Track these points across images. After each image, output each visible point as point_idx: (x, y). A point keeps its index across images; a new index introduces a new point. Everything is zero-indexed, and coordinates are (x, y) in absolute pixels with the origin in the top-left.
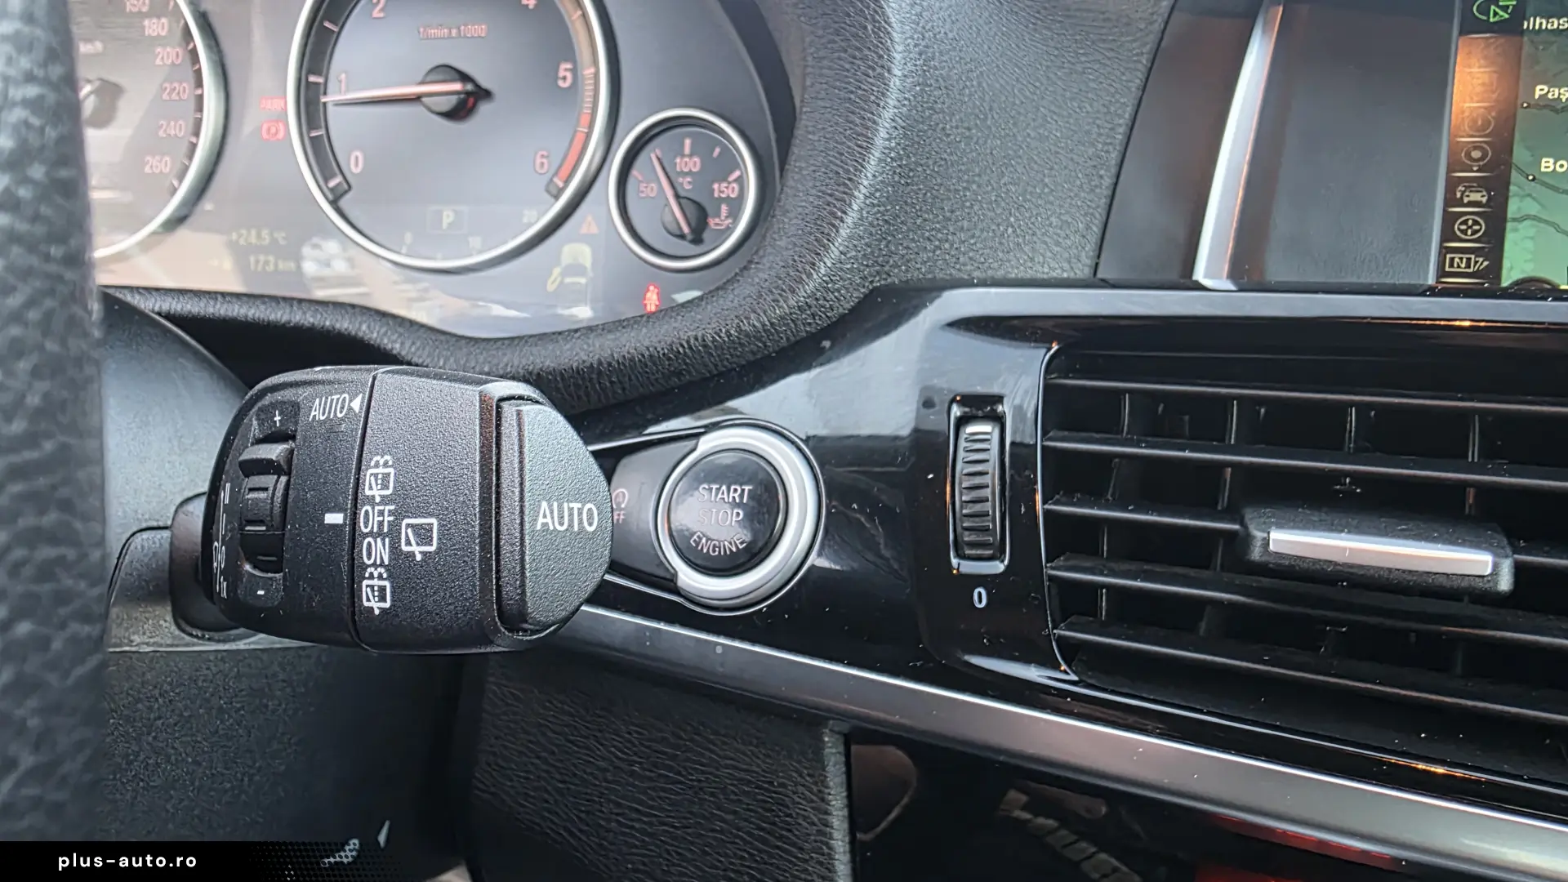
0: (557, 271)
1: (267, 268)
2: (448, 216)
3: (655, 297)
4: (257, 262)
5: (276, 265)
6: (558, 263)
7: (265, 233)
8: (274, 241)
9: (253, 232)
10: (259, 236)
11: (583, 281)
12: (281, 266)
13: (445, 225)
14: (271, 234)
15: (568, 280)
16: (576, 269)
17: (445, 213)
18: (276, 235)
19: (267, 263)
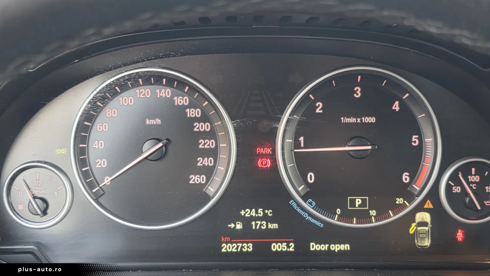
0: (414, 225)
1: (262, 227)
2: (359, 201)
3: (461, 235)
4: (256, 225)
5: (267, 225)
6: (414, 221)
7: (260, 210)
8: (265, 215)
9: (254, 210)
10: (257, 212)
11: (426, 228)
12: (270, 226)
13: (357, 206)
14: (264, 211)
15: (419, 228)
16: (423, 224)
17: (357, 200)
18: (266, 211)
19: (261, 225)
